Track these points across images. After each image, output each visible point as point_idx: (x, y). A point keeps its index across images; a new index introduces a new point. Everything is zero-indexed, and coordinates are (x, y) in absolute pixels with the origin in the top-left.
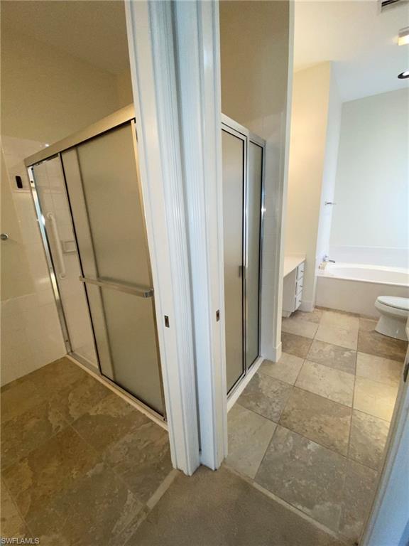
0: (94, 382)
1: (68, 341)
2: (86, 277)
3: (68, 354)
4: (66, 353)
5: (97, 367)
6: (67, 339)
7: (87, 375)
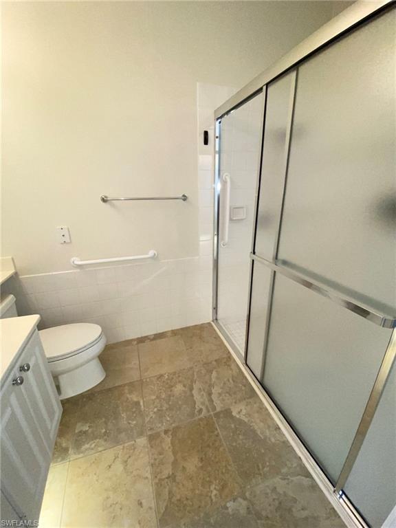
0: (238, 371)
1: (215, 309)
2: (257, 253)
3: (213, 321)
4: (211, 319)
5: (243, 354)
6: (215, 306)
7: (230, 357)
